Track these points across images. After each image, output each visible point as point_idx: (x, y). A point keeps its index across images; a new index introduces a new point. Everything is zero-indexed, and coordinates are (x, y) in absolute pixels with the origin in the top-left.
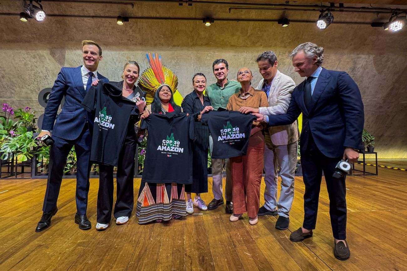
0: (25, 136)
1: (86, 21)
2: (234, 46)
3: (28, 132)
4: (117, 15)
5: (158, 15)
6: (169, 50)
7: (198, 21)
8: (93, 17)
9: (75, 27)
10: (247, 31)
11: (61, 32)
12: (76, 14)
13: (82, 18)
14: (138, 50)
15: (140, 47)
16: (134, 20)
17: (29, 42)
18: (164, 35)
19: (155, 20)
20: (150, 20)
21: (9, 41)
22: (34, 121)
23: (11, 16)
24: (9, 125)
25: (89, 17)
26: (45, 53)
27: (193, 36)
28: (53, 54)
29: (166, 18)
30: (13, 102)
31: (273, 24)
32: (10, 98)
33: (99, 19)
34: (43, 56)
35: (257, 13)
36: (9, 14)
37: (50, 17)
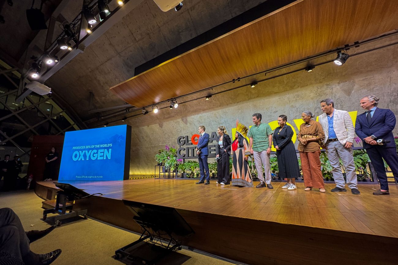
0: (173, 159)
1: (194, 102)
2: (278, 92)
3: (174, 157)
4: (206, 95)
5: (226, 90)
6: (236, 105)
7: (248, 86)
8: (196, 99)
9: (190, 106)
10: (283, 81)
11: (185, 109)
12: (190, 100)
13: (192, 101)
14: (219, 109)
15: (220, 108)
16: (214, 95)
17: (174, 116)
18: (231, 99)
19: (224, 92)
20: (222, 93)
21: (167, 118)
22: (177, 153)
23: (167, 108)
24: (168, 155)
25: (195, 100)
26: (180, 120)
27: (248, 95)
28: (183, 120)
29: (230, 90)
30: (169, 145)
31: (303, 72)
32: (168, 143)
33: (199, 99)
34: (179, 122)
35: (286, 70)
36: (167, 107)
37: (180, 104)
